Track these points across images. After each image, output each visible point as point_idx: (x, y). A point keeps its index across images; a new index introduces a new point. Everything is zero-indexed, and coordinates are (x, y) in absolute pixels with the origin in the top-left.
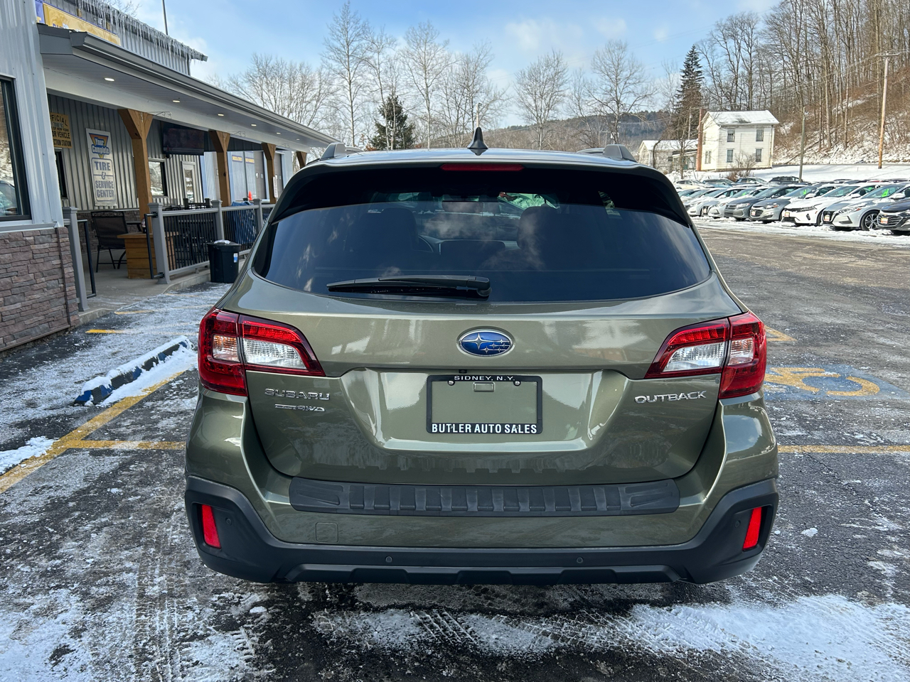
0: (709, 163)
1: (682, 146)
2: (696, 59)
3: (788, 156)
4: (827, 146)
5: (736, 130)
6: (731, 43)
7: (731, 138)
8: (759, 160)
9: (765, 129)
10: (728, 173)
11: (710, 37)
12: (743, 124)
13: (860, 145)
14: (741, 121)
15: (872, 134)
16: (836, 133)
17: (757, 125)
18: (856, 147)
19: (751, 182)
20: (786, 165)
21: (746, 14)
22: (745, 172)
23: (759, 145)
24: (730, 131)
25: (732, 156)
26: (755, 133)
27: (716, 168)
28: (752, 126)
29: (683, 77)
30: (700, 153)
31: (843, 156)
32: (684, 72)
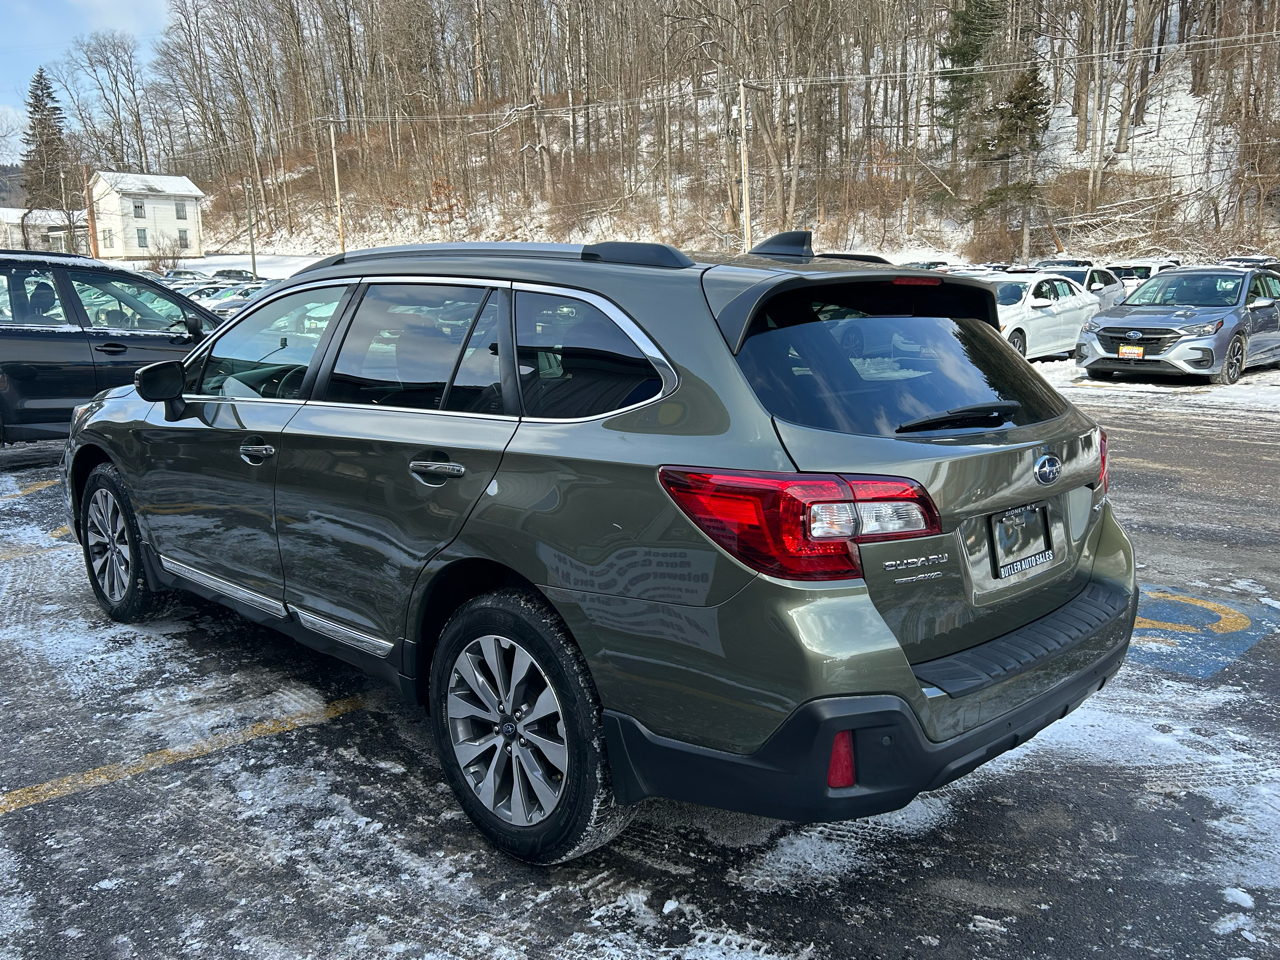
0: (112, 246)
1: (70, 221)
2: (49, 88)
3: (217, 242)
4: (268, 230)
5: (145, 201)
6: (102, 72)
7: (139, 211)
8: (185, 245)
9: (186, 203)
10: (147, 263)
11: (68, 58)
12: (154, 193)
13: (308, 230)
14: (151, 189)
15: (320, 217)
16: (275, 214)
17: (175, 196)
18: (303, 234)
19: (188, 276)
20: (217, 253)
21: (117, 34)
22: (171, 261)
23: (182, 224)
24: (138, 202)
25: (145, 238)
26: (174, 207)
27: (124, 254)
28: (168, 197)
29: (30, 112)
30: (95, 232)
31: (289, 244)
32: (31, 105)
